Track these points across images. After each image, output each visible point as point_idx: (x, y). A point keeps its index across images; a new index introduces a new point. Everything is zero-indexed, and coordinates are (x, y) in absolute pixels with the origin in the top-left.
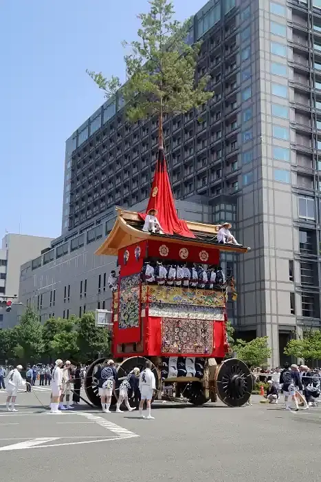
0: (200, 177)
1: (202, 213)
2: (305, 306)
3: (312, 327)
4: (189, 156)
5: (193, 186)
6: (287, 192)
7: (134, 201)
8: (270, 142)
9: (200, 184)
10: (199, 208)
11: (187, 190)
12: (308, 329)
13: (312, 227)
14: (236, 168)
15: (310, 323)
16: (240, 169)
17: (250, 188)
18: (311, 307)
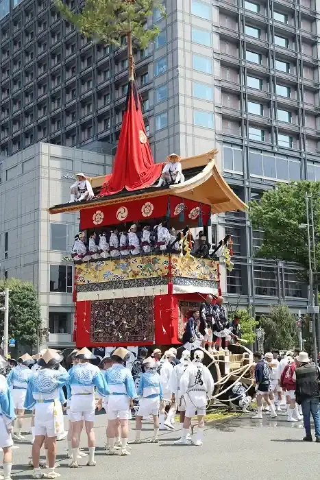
0: (102, 118)
1: (104, 165)
2: (230, 281)
3: (237, 305)
4: (86, 91)
5: (92, 130)
6: (210, 139)
7: (15, 148)
8: (188, 76)
9: (101, 127)
10: (100, 158)
11: (84, 135)
12: (233, 309)
13: (239, 183)
14: (147, 108)
15: (235, 301)
16: (152, 108)
17: (164, 134)
18: (237, 282)
